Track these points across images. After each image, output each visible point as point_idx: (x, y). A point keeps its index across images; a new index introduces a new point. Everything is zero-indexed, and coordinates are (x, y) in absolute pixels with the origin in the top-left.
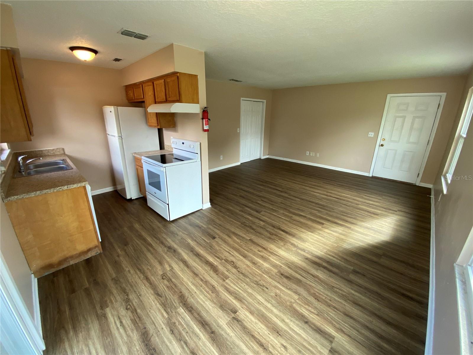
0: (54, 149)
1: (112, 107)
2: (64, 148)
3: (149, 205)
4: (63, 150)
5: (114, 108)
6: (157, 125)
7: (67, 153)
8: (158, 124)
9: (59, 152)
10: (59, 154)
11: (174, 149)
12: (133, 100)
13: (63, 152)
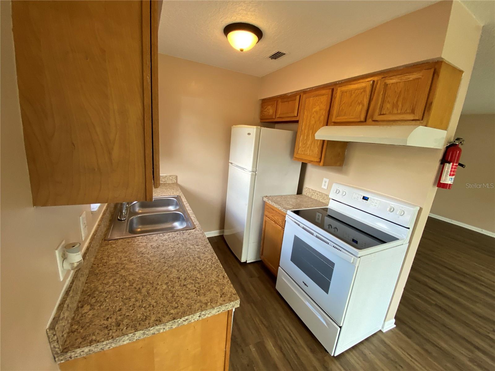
0: (166, 176)
1: (254, 128)
2: (178, 176)
3: (277, 287)
4: (176, 178)
5: (257, 128)
6: (318, 160)
7: (179, 182)
8: (321, 159)
9: (171, 180)
10: (171, 182)
11: (331, 200)
12: (273, 118)
13: (176, 181)
